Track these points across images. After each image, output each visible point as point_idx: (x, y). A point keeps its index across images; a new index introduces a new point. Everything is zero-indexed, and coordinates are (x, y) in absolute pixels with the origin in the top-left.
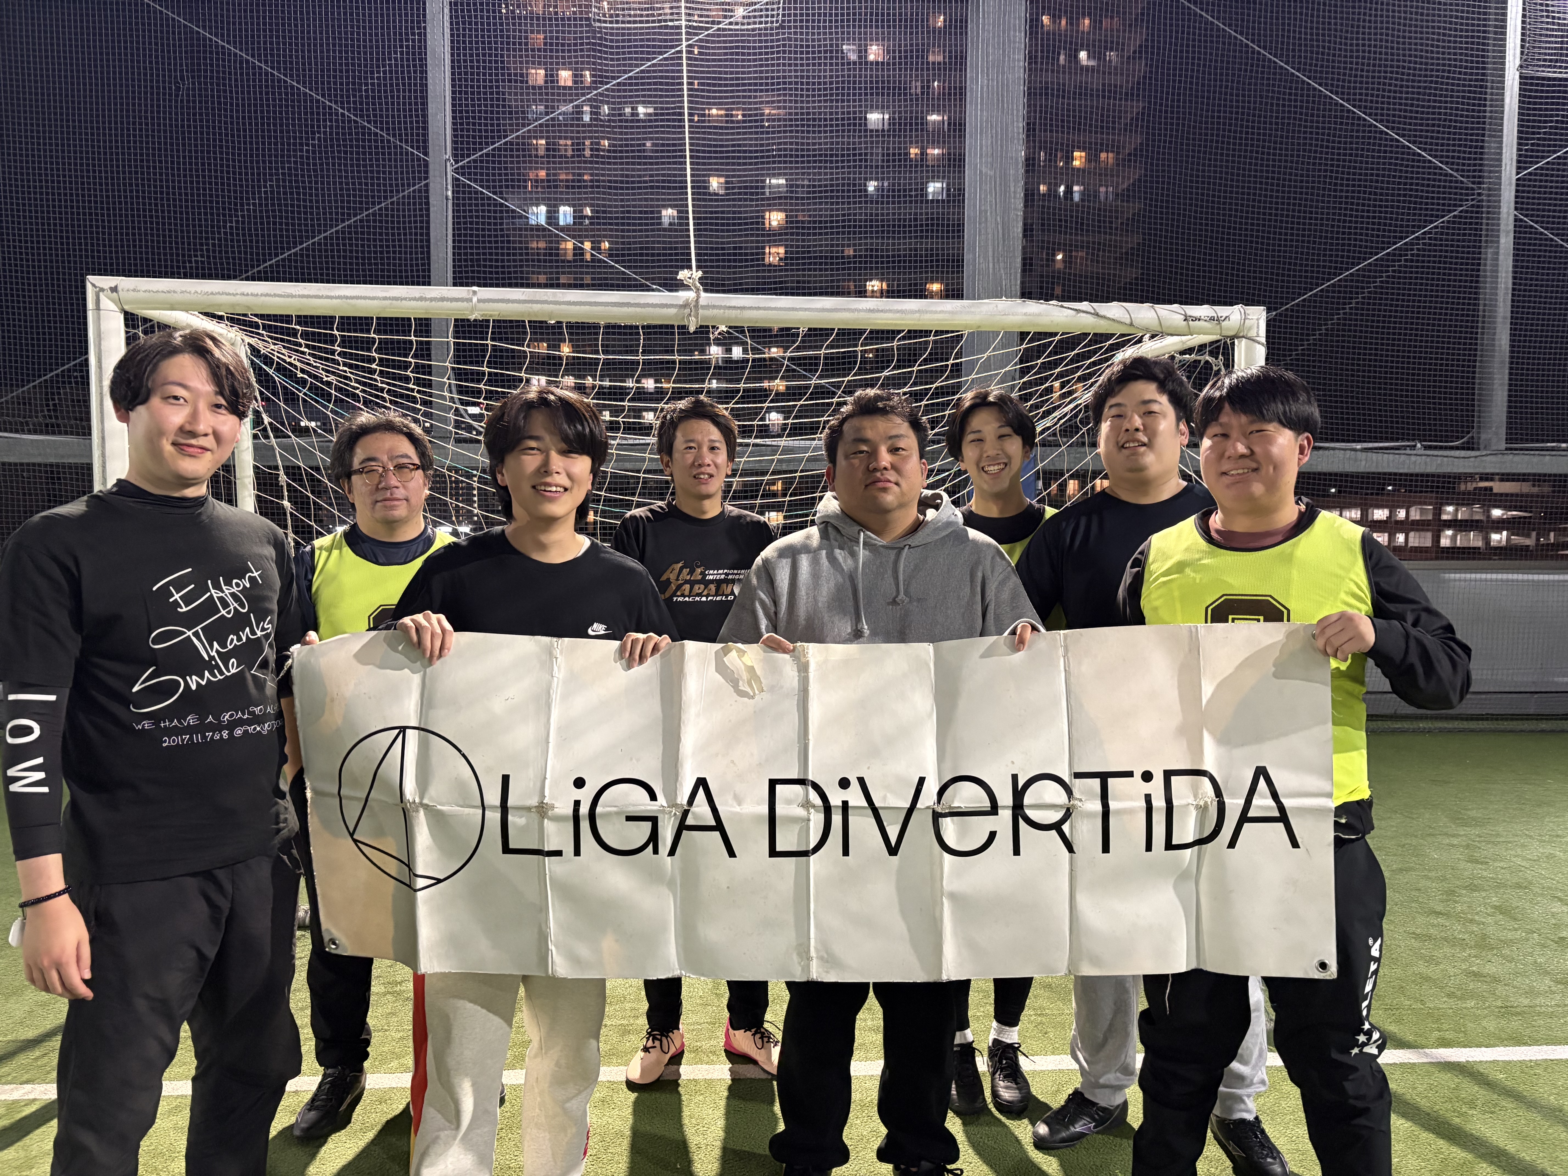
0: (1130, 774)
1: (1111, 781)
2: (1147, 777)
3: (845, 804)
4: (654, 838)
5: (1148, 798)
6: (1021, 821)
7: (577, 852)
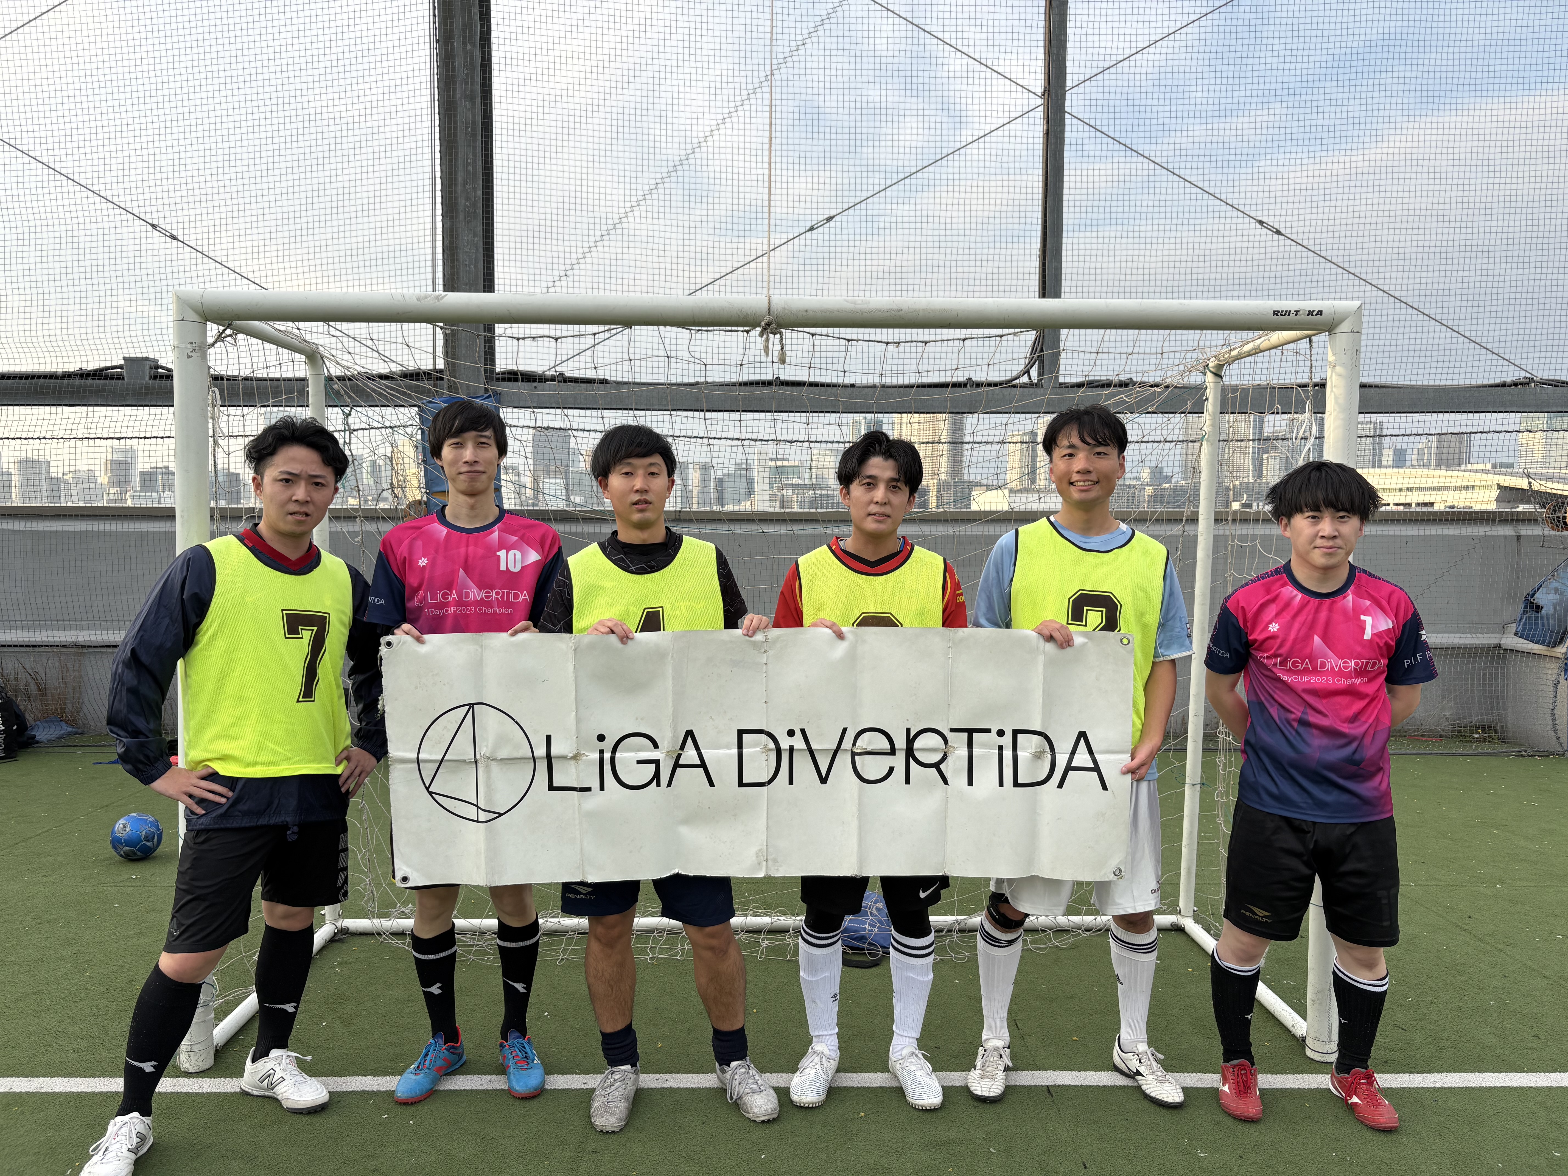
0: (988, 731)
1: (975, 735)
2: (1001, 733)
3: (791, 750)
4: (657, 776)
5: (1000, 748)
6: (912, 763)
7: (602, 788)
